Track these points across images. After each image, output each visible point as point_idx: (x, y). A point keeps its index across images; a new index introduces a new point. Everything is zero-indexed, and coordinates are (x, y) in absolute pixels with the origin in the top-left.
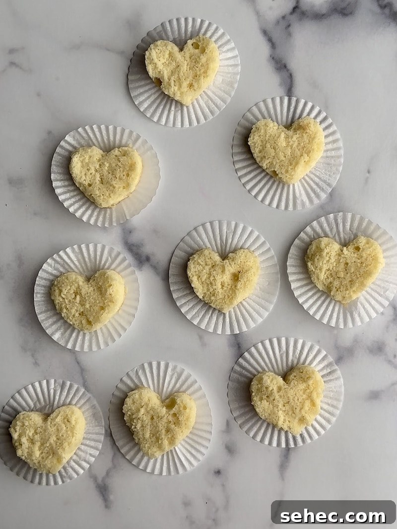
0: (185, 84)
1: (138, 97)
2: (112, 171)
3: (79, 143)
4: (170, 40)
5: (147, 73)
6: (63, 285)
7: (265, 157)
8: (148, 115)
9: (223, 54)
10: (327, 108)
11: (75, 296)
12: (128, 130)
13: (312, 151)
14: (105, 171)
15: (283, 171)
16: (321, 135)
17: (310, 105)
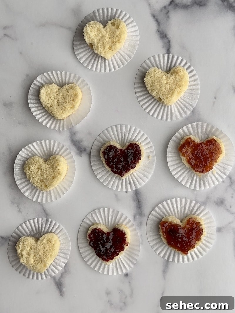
0: (107, 47)
1: (79, 55)
2: (64, 98)
3: (45, 82)
4: (98, 21)
5: (84, 40)
6: (31, 164)
7: (154, 89)
8: (85, 65)
9: (129, 29)
10: (190, 61)
11: (38, 170)
12: (73, 74)
13: (181, 86)
14: (60, 98)
15: (165, 98)
16: (187, 77)
17: (180, 59)
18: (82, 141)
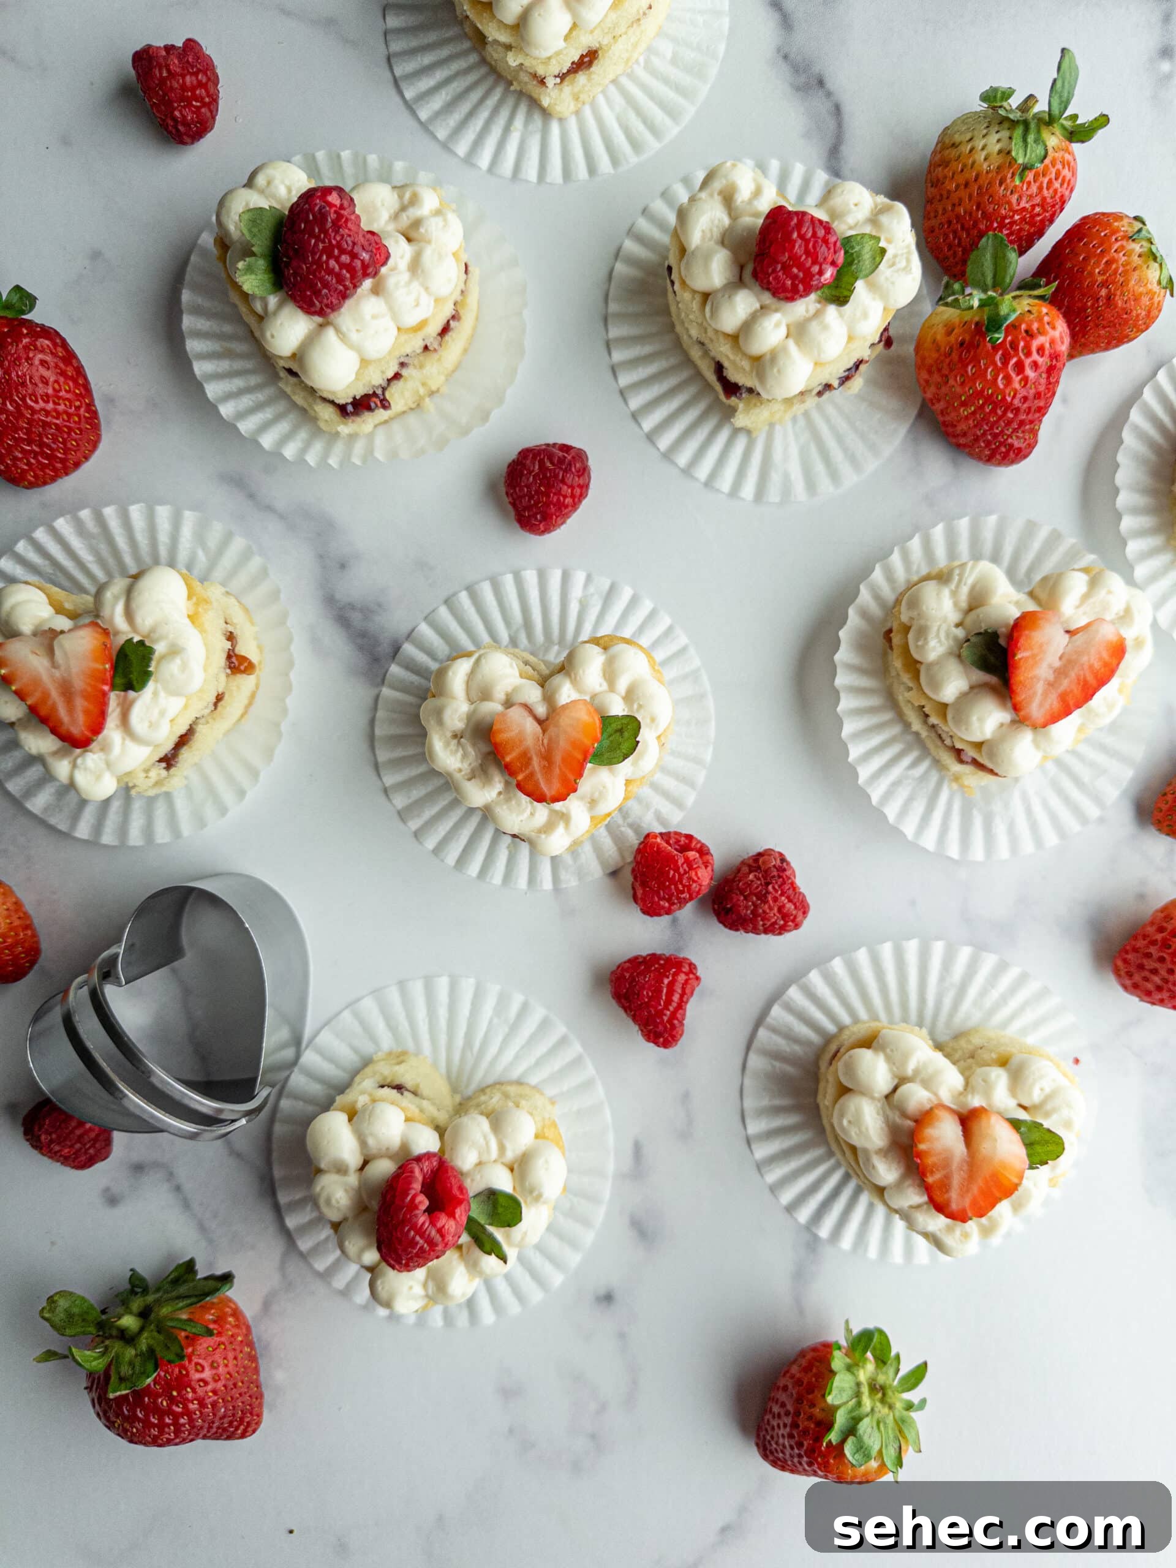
18: (380, 605)
